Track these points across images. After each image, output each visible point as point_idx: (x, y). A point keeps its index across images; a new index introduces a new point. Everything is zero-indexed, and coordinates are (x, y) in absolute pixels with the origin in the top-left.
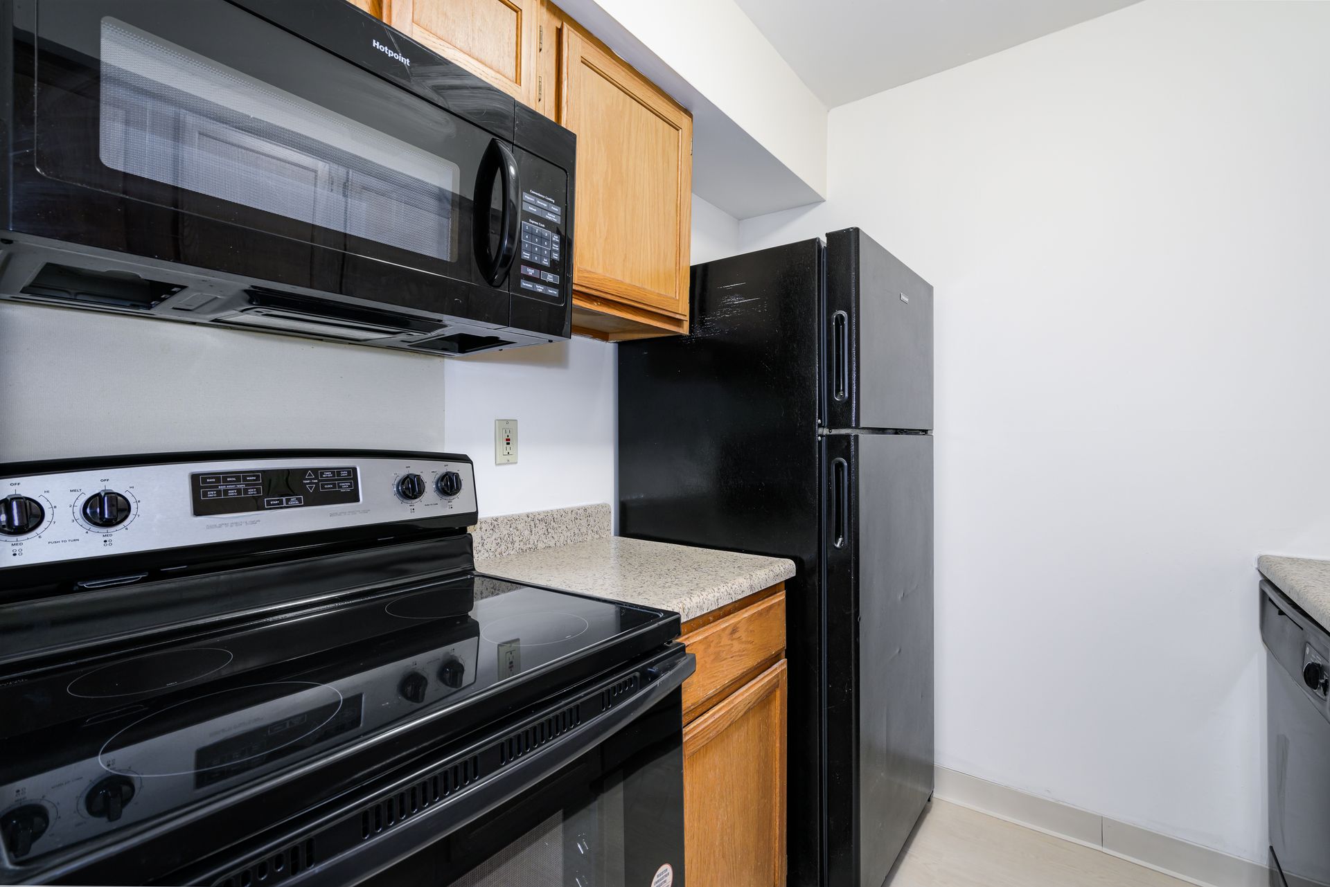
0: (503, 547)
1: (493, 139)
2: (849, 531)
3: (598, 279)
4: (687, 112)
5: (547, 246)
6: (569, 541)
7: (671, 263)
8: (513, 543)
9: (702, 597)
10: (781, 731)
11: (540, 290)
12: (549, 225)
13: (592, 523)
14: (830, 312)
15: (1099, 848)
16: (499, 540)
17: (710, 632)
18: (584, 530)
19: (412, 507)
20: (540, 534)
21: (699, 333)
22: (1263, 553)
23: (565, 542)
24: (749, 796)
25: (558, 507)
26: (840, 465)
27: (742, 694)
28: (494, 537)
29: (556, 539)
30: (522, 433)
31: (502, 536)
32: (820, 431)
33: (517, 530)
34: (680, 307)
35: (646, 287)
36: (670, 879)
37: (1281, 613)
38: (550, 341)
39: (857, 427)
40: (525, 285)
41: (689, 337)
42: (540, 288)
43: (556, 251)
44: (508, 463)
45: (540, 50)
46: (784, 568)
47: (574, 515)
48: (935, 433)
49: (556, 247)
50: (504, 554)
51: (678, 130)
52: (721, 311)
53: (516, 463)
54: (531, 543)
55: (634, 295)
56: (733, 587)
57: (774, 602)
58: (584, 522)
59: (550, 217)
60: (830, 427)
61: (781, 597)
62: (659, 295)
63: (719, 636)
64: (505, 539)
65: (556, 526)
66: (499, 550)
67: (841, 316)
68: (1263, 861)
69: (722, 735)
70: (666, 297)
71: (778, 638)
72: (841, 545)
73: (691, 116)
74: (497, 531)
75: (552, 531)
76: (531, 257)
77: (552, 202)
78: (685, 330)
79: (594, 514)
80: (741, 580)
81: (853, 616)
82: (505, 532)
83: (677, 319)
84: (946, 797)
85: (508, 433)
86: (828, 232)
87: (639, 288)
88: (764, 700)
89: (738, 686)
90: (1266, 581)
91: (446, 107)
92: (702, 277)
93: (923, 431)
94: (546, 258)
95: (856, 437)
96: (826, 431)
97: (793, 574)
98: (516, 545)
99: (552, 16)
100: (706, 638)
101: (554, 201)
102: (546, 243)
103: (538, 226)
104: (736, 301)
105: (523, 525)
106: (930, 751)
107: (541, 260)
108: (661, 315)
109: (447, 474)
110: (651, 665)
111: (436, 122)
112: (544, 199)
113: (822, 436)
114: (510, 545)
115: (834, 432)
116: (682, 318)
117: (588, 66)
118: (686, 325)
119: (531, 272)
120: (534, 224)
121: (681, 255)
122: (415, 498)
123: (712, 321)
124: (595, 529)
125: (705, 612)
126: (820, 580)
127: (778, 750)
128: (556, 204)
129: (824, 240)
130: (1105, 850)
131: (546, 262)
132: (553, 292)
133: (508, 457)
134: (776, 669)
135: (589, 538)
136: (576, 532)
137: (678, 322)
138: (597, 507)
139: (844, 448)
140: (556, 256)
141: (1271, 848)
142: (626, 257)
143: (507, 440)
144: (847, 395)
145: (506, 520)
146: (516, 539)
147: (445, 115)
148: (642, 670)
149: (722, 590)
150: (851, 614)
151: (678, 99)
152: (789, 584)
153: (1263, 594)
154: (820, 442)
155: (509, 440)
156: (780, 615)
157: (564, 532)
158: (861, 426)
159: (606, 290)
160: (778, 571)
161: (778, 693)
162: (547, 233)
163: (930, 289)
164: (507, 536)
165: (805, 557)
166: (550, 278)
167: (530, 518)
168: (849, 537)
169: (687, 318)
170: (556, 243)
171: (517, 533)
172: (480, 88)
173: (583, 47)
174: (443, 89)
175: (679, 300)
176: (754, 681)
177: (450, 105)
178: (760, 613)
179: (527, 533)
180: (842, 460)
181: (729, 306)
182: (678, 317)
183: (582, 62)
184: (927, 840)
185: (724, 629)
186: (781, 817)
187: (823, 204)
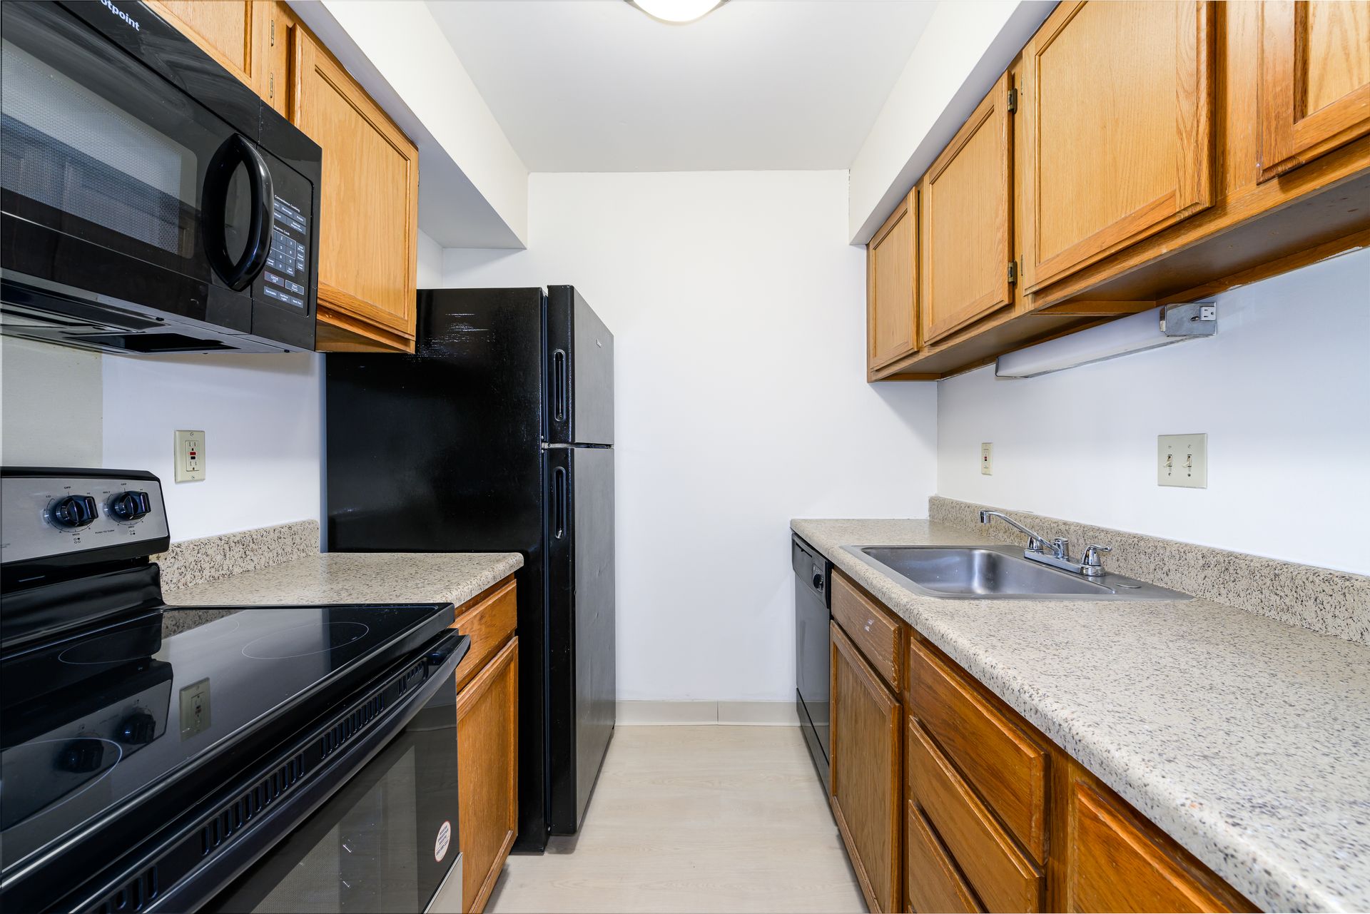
0: (188, 577)
1: (235, 134)
2: (568, 525)
3: (332, 292)
4: (412, 143)
5: (292, 255)
6: (271, 562)
7: (400, 284)
8: (201, 570)
9: (459, 590)
10: (514, 697)
11: (284, 299)
12: (294, 234)
13: (298, 541)
14: (550, 350)
15: (717, 723)
16: (183, 569)
17: (465, 620)
18: (288, 549)
19: (77, 537)
20: (236, 558)
21: (425, 354)
22: (793, 518)
23: (266, 565)
24: (492, 757)
25: (256, 527)
26: (560, 472)
27: (488, 670)
28: (176, 566)
29: (256, 562)
30: (210, 443)
31: (187, 564)
32: (543, 444)
33: (207, 556)
34: (409, 328)
35: (377, 305)
36: (448, 834)
37: (803, 550)
38: (287, 351)
39: (573, 443)
40: (269, 292)
41: (415, 357)
42: (284, 298)
43: (301, 262)
44: (193, 480)
45: (272, 45)
46: (514, 560)
47: (277, 534)
48: (615, 447)
49: (301, 258)
50: (190, 585)
51: (407, 160)
52: (450, 336)
53: (204, 479)
54: (225, 568)
55: (368, 311)
56: (482, 579)
57: (509, 589)
58: (289, 541)
59: (295, 226)
60: (552, 441)
61: (513, 585)
62: (390, 314)
63: (472, 622)
64: (191, 567)
65: (255, 547)
66: (183, 581)
67: (560, 353)
68: (792, 698)
69: (474, 708)
70: (396, 316)
71: (512, 622)
72: (561, 536)
73: (417, 149)
74: (180, 558)
75: (251, 554)
76: (275, 263)
77: (297, 211)
78: (411, 349)
79: (300, 532)
80: (486, 573)
81: (571, 591)
82: (192, 559)
83: (406, 339)
84: (625, 722)
85: (192, 446)
86: (550, 284)
87: (371, 306)
88: (501, 675)
89: (483, 665)
90: (796, 534)
91: (183, 87)
92: (427, 301)
93: (607, 445)
94: (291, 267)
95: (572, 450)
96: (545, 445)
97: (522, 565)
98: (206, 573)
99: (282, 13)
100: (463, 625)
101: (299, 211)
102: (291, 252)
103: (283, 233)
104: (465, 329)
105: (215, 549)
106: (613, 691)
107: (286, 269)
108: (391, 333)
109: (128, 494)
110: (435, 650)
111: (169, 101)
112: (289, 207)
113: (544, 449)
114: (197, 574)
115: (552, 446)
116: (410, 337)
117: (322, 76)
118: (413, 344)
119: (275, 279)
120: (278, 230)
121: (410, 278)
122: (82, 524)
123: (441, 344)
124: (301, 548)
125: (463, 602)
126: (543, 567)
127: (512, 714)
128: (301, 214)
129: (546, 292)
130: (720, 723)
131: (290, 271)
132: (299, 303)
133: (193, 473)
134: (511, 645)
135: (295, 557)
136: (280, 552)
137: (405, 341)
138: (302, 523)
139: (562, 460)
140: (301, 267)
141: (797, 689)
142: (358, 274)
143: (192, 454)
144: (565, 417)
145: (192, 546)
146: (207, 566)
147: (180, 95)
148: (428, 655)
149: (474, 582)
150: (569, 590)
151: (405, 130)
152: (519, 574)
153: (793, 541)
154: (543, 454)
155: (194, 453)
156: (513, 599)
157: (266, 554)
158: (576, 441)
159: (339, 304)
160: (512, 563)
161: (512, 665)
162: (292, 242)
163: (612, 336)
164: (193, 563)
165: (531, 550)
166: (294, 288)
167: (223, 542)
168: (568, 529)
169: (414, 339)
170: (301, 253)
171: (207, 559)
172: (223, 77)
173: (317, 56)
174: (180, 68)
175: (407, 321)
176: (496, 658)
177: (188, 87)
178: (500, 600)
179: (219, 558)
180: (562, 468)
181: (458, 332)
182: (406, 336)
183: (316, 70)
184: (613, 757)
185: (476, 616)
186: (514, 770)
187: (524, 251)
